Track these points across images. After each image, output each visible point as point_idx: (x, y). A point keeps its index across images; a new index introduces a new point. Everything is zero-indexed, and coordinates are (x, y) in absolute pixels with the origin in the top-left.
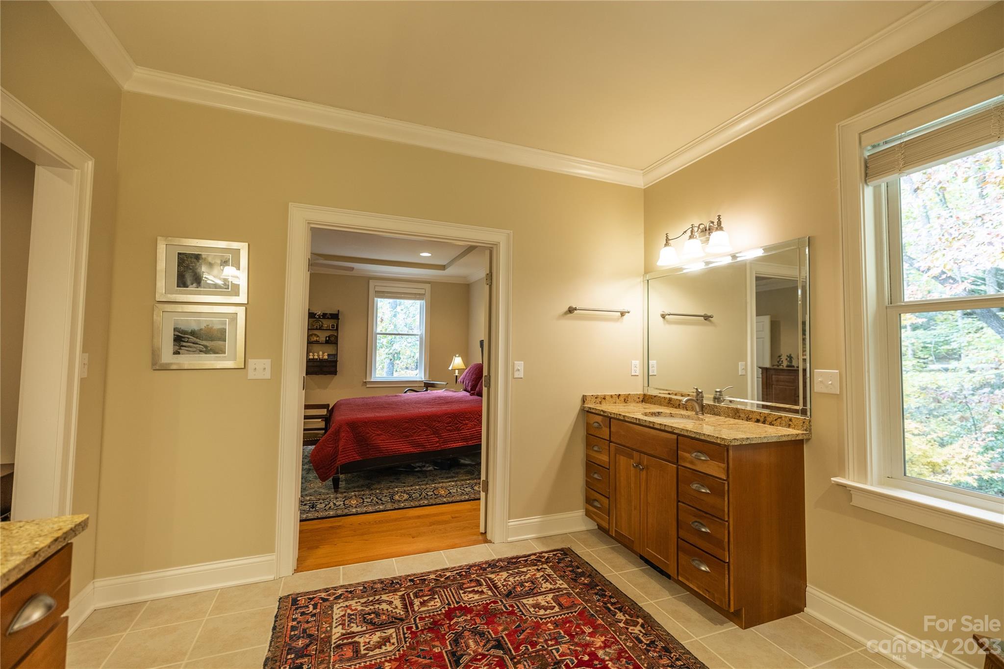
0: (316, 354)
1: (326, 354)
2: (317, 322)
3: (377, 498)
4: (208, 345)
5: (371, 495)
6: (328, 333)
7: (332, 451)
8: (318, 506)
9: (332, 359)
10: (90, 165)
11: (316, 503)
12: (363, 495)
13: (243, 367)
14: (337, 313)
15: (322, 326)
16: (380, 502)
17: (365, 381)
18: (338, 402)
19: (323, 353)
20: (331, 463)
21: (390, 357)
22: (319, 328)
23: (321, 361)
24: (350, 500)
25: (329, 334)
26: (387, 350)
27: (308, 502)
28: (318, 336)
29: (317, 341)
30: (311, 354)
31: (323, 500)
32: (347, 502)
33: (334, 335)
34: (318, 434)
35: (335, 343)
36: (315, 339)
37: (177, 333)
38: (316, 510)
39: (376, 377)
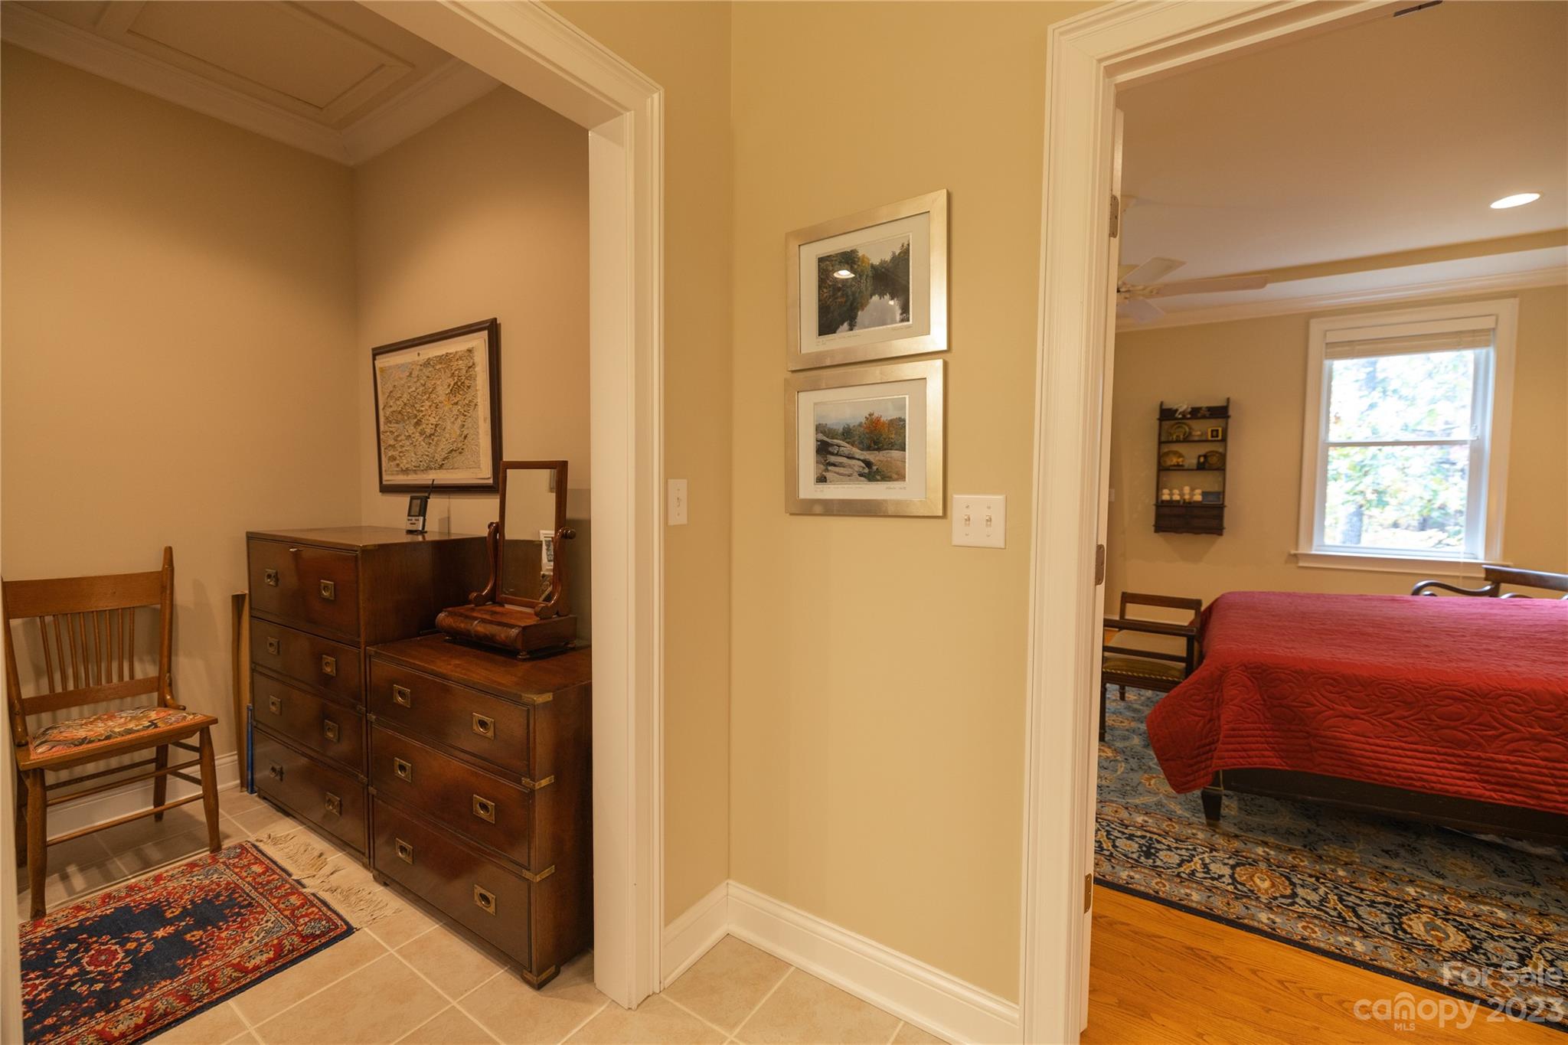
0: (1176, 491)
1: (1198, 491)
2: (1179, 427)
3: (1341, 900)
4: (873, 460)
5: (1317, 879)
6: (1204, 449)
7: (1201, 724)
8: (1161, 854)
9: (1212, 501)
10: (655, 102)
11: (1159, 842)
12: (1294, 868)
13: (941, 514)
14: (1225, 404)
15: (1190, 434)
16: (1353, 922)
17: (1293, 552)
18: (1223, 595)
19: (1192, 490)
20: (1199, 755)
21: (1359, 499)
22: (1184, 439)
23: (1189, 506)
24: (1250, 869)
25: (1207, 450)
26: (1351, 484)
27: (1139, 833)
28: (1180, 455)
29: (1178, 465)
30: (1166, 491)
31: (1177, 840)
32: (1242, 874)
33: (1217, 452)
34: (1170, 668)
35: (1217, 469)
36: (1175, 460)
37: (821, 437)
38: (1154, 867)
39: (1324, 546)
